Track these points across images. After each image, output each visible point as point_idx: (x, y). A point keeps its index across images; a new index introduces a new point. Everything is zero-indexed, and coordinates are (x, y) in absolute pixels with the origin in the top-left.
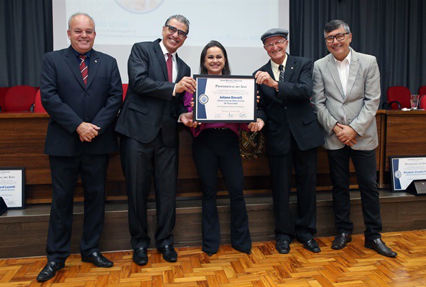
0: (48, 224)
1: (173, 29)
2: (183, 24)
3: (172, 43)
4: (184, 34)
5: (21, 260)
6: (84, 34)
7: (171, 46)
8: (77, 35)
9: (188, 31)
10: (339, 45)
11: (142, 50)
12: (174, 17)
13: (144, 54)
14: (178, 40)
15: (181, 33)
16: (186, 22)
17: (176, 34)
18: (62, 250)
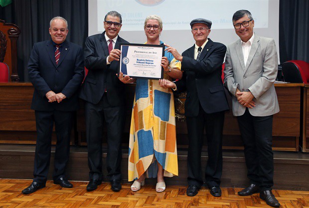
0: (34, 157)
1: (110, 23)
2: (116, 17)
3: (111, 33)
4: (119, 24)
5: (18, 181)
6: (59, 32)
7: (111, 34)
8: (55, 32)
9: (121, 21)
10: (246, 30)
11: (90, 42)
12: (109, 14)
13: (91, 43)
14: (115, 29)
15: (116, 24)
16: (118, 15)
17: (113, 26)
18: (41, 175)
